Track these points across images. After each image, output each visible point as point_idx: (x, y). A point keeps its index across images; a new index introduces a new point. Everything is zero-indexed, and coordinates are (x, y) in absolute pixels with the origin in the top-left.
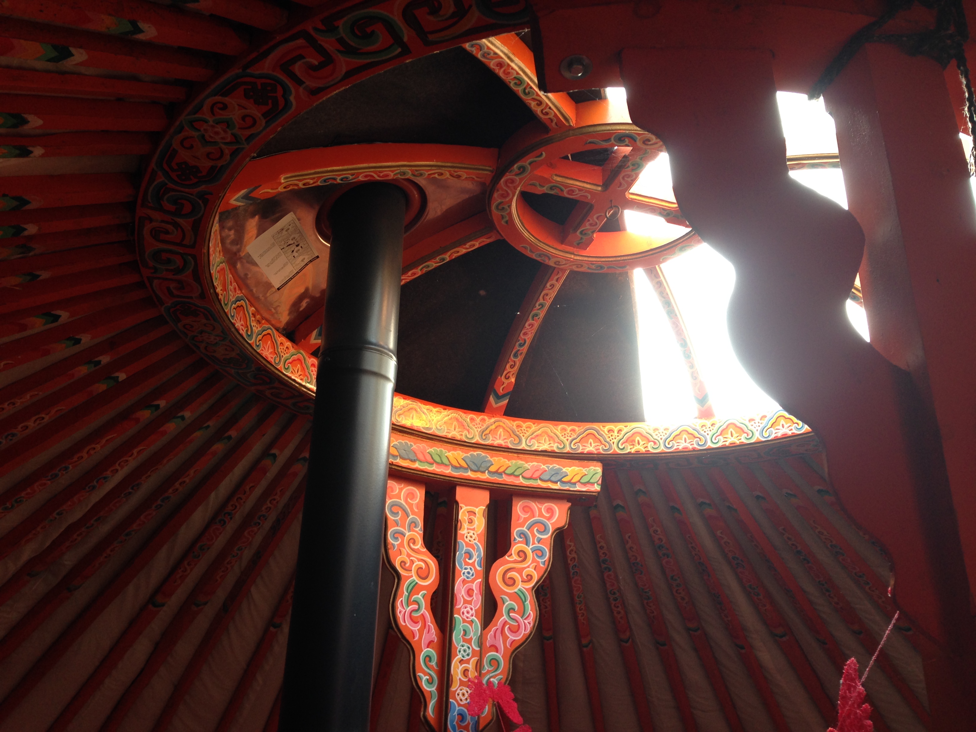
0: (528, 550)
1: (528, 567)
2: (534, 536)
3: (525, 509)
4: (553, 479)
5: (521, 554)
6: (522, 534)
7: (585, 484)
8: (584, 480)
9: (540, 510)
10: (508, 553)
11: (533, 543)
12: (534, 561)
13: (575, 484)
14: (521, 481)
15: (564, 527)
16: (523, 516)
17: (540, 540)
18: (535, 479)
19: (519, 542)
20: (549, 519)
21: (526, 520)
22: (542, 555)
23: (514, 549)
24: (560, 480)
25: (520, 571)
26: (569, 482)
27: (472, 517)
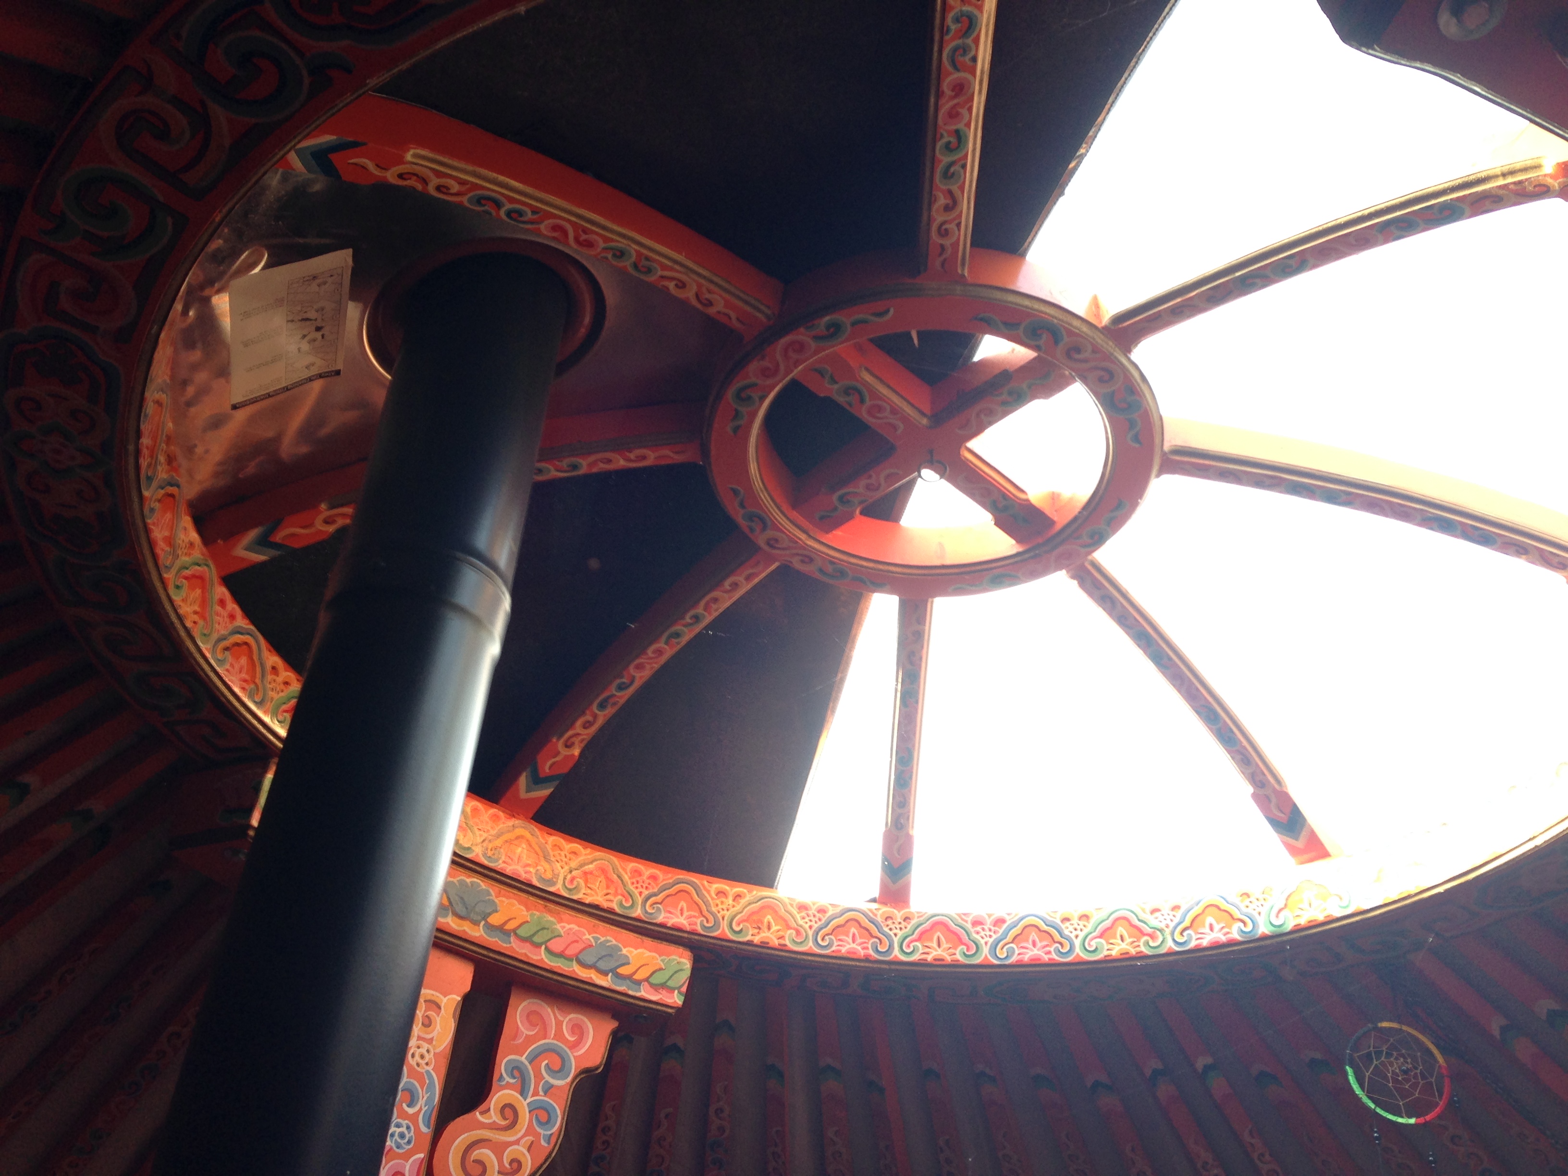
0: (523, 1105)
1: (517, 1142)
2: (539, 1076)
3: (533, 1018)
4: (602, 965)
5: (508, 1111)
6: (517, 1070)
7: (657, 988)
8: (657, 979)
9: (559, 1024)
10: (482, 1107)
11: (536, 1093)
12: (530, 1131)
13: (638, 983)
14: (541, 957)
15: (597, 1068)
16: (525, 1031)
17: (549, 1089)
18: (569, 958)
19: (508, 1086)
20: (574, 1046)
21: (530, 1040)
22: (547, 1123)
23: (498, 1098)
24: (614, 971)
25: (499, 1149)
26: (629, 977)
27: (430, 1013)
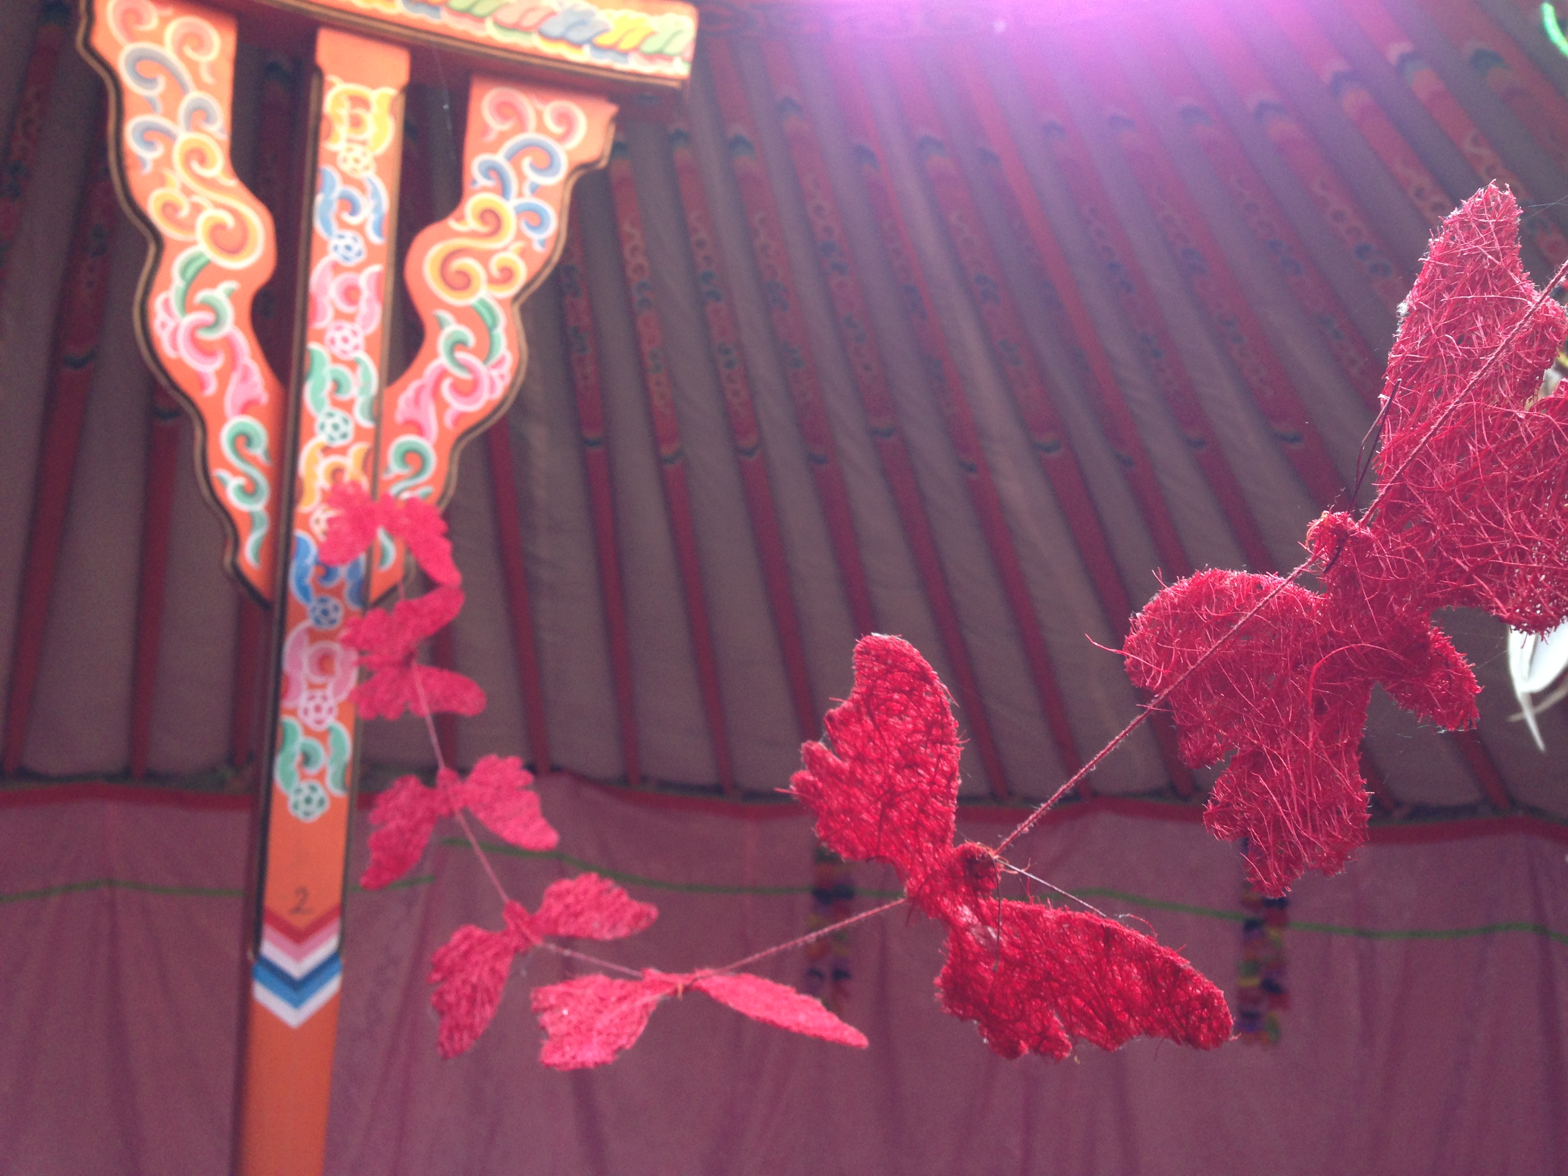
0: (508, 208)
1: (505, 249)
3: (504, 110)
4: (574, 36)
5: (489, 217)
6: (492, 171)
7: (651, 57)
8: (650, 47)
9: (539, 115)
11: (520, 195)
12: (519, 236)
13: (625, 53)
14: (490, 32)
15: (597, 161)
17: (536, 190)
18: (527, 30)
19: (485, 189)
20: (562, 139)
21: (503, 137)
22: (541, 225)
23: (472, 205)
24: (590, 41)
25: (484, 257)
26: (611, 48)
27: (360, 112)
